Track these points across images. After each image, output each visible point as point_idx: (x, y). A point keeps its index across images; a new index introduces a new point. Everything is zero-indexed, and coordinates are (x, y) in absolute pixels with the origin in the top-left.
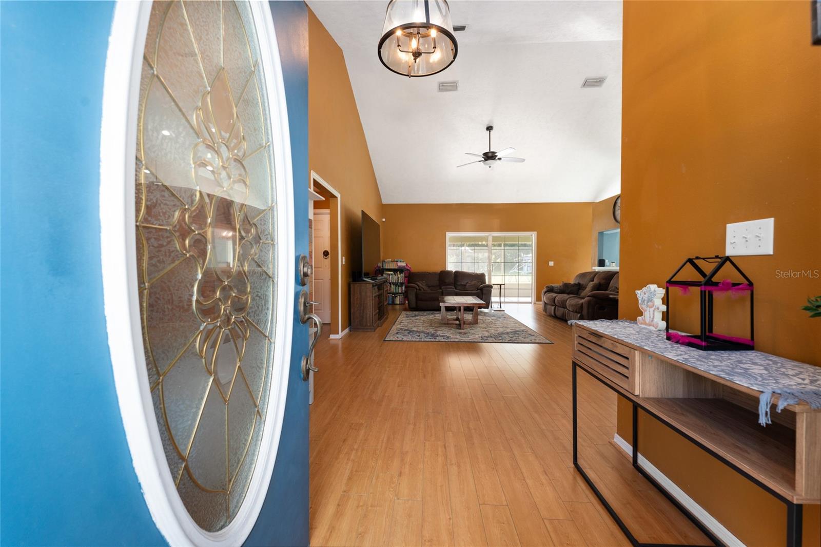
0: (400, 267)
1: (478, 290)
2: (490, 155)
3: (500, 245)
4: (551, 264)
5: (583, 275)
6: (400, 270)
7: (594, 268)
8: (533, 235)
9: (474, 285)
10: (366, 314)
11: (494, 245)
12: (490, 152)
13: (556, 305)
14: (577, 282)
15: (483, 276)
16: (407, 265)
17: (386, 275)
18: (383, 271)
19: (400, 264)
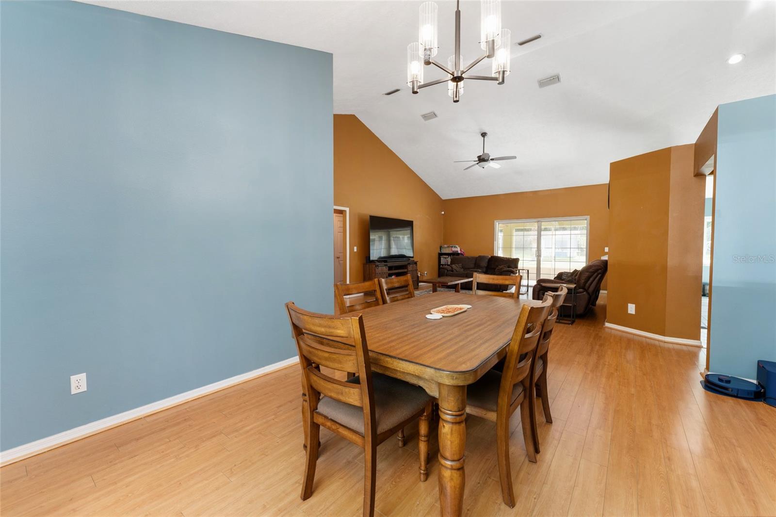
0: (454, 251)
4: (606, 250)
6: (453, 254)
8: (588, 219)
12: (483, 155)
15: (518, 260)
16: (460, 250)
17: (442, 258)
18: (440, 255)
19: (454, 249)
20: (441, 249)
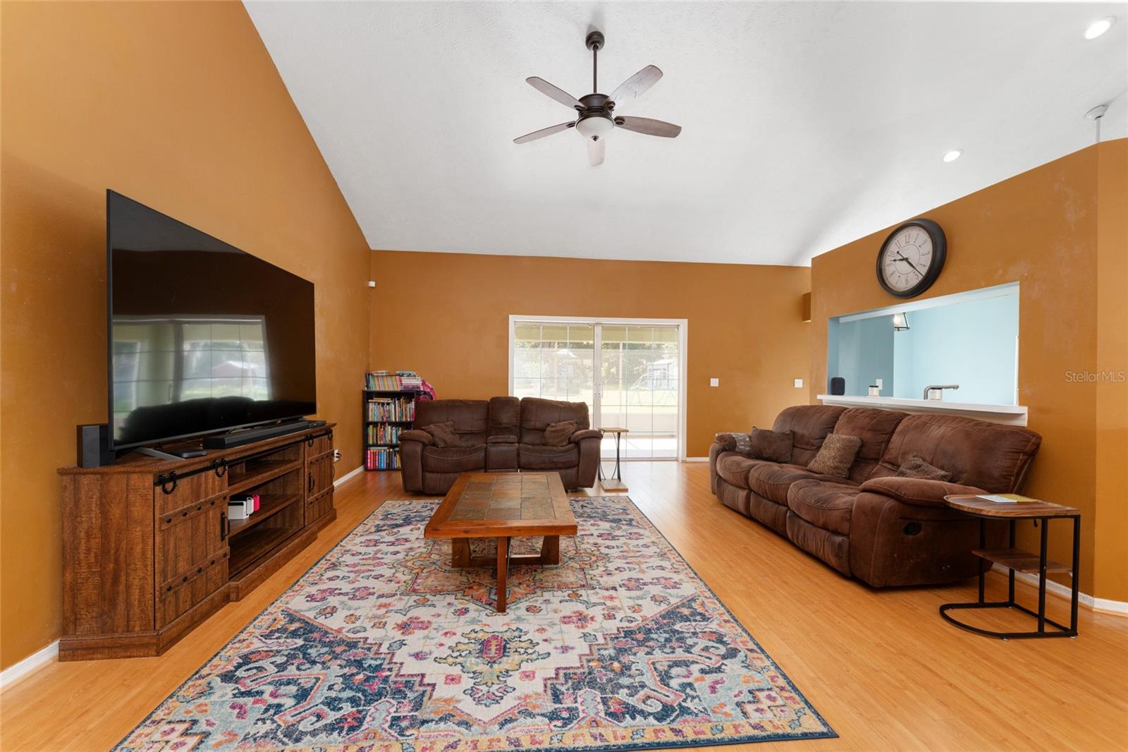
0: (405, 387)
1: (570, 443)
2: (596, 103)
3: (616, 347)
4: (715, 382)
5: (796, 414)
6: (408, 395)
7: (819, 397)
8: (682, 326)
9: (563, 430)
10: (128, 587)
11: (606, 346)
12: (595, 95)
13: (751, 490)
14: (787, 429)
15: (582, 408)
16: (424, 383)
17: (371, 406)
18: (368, 396)
19: (407, 381)
20: (368, 381)
